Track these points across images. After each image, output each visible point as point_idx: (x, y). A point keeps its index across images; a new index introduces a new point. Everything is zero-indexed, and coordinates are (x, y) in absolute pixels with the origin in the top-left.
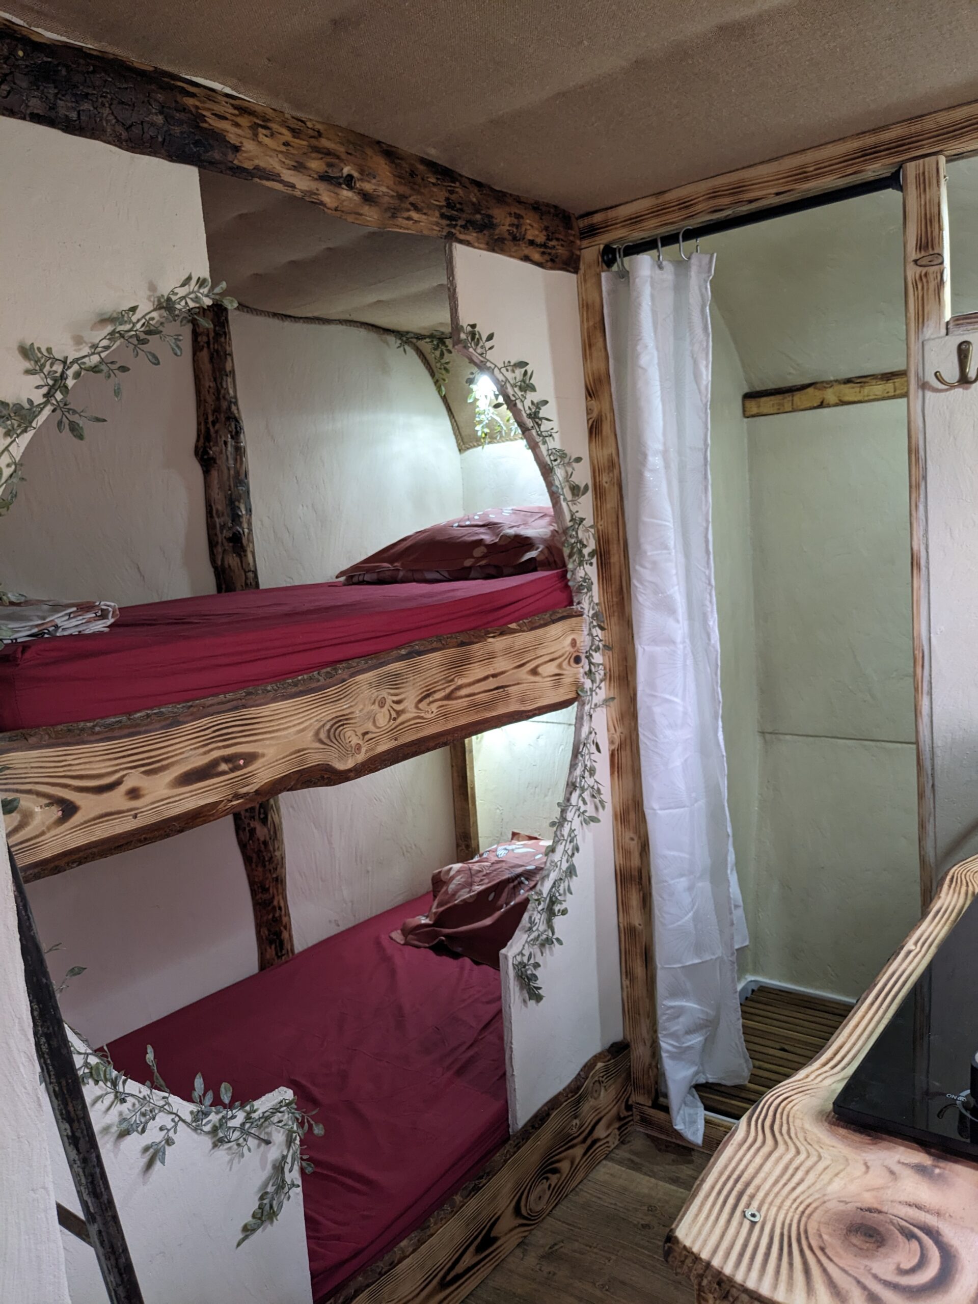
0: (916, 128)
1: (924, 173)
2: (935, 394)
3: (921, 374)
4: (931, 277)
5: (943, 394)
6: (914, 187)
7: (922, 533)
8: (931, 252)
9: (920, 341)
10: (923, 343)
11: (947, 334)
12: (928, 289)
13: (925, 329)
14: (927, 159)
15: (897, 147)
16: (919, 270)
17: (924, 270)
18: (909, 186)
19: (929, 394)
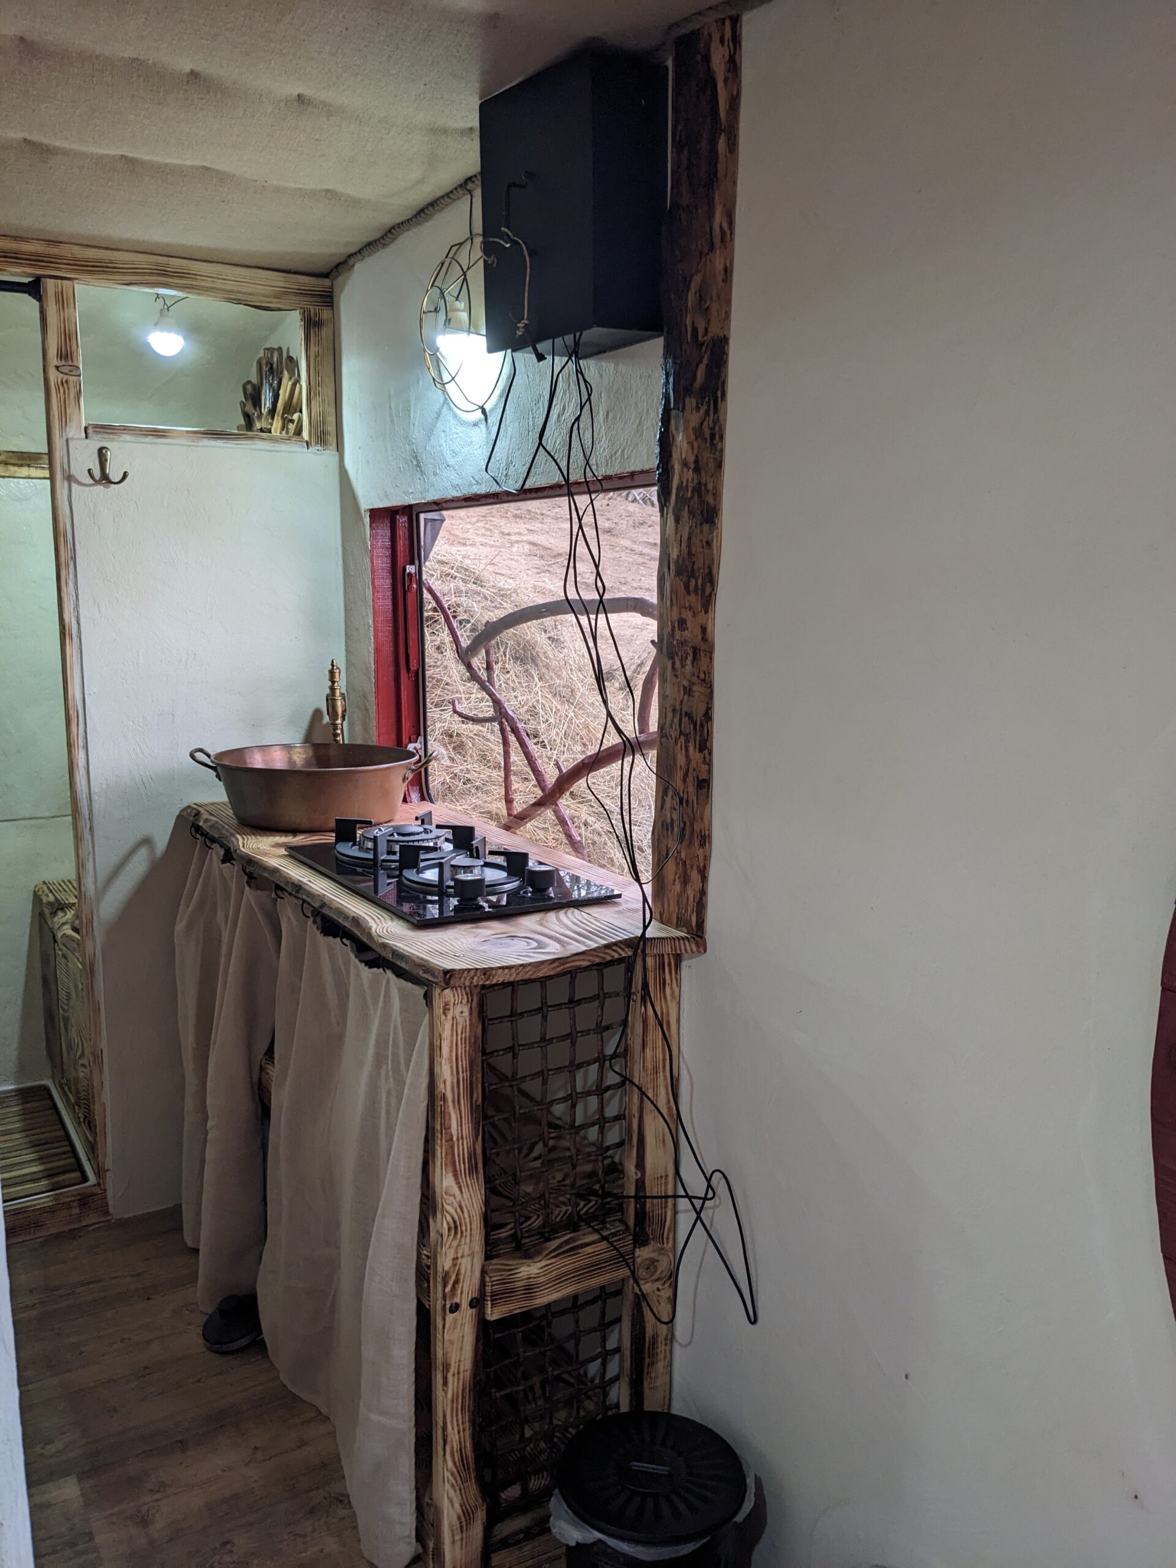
0: (54, 251)
1: (62, 292)
2: (80, 487)
3: (66, 467)
4: (71, 385)
5: (87, 488)
6: (54, 303)
7: (72, 607)
8: (70, 363)
9: (64, 439)
10: (67, 441)
11: (86, 437)
12: (69, 395)
13: (68, 429)
14: (64, 282)
15: (35, 261)
16: (60, 376)
17: (65, 377)
18: (49, 300)
19: (74, 486)
